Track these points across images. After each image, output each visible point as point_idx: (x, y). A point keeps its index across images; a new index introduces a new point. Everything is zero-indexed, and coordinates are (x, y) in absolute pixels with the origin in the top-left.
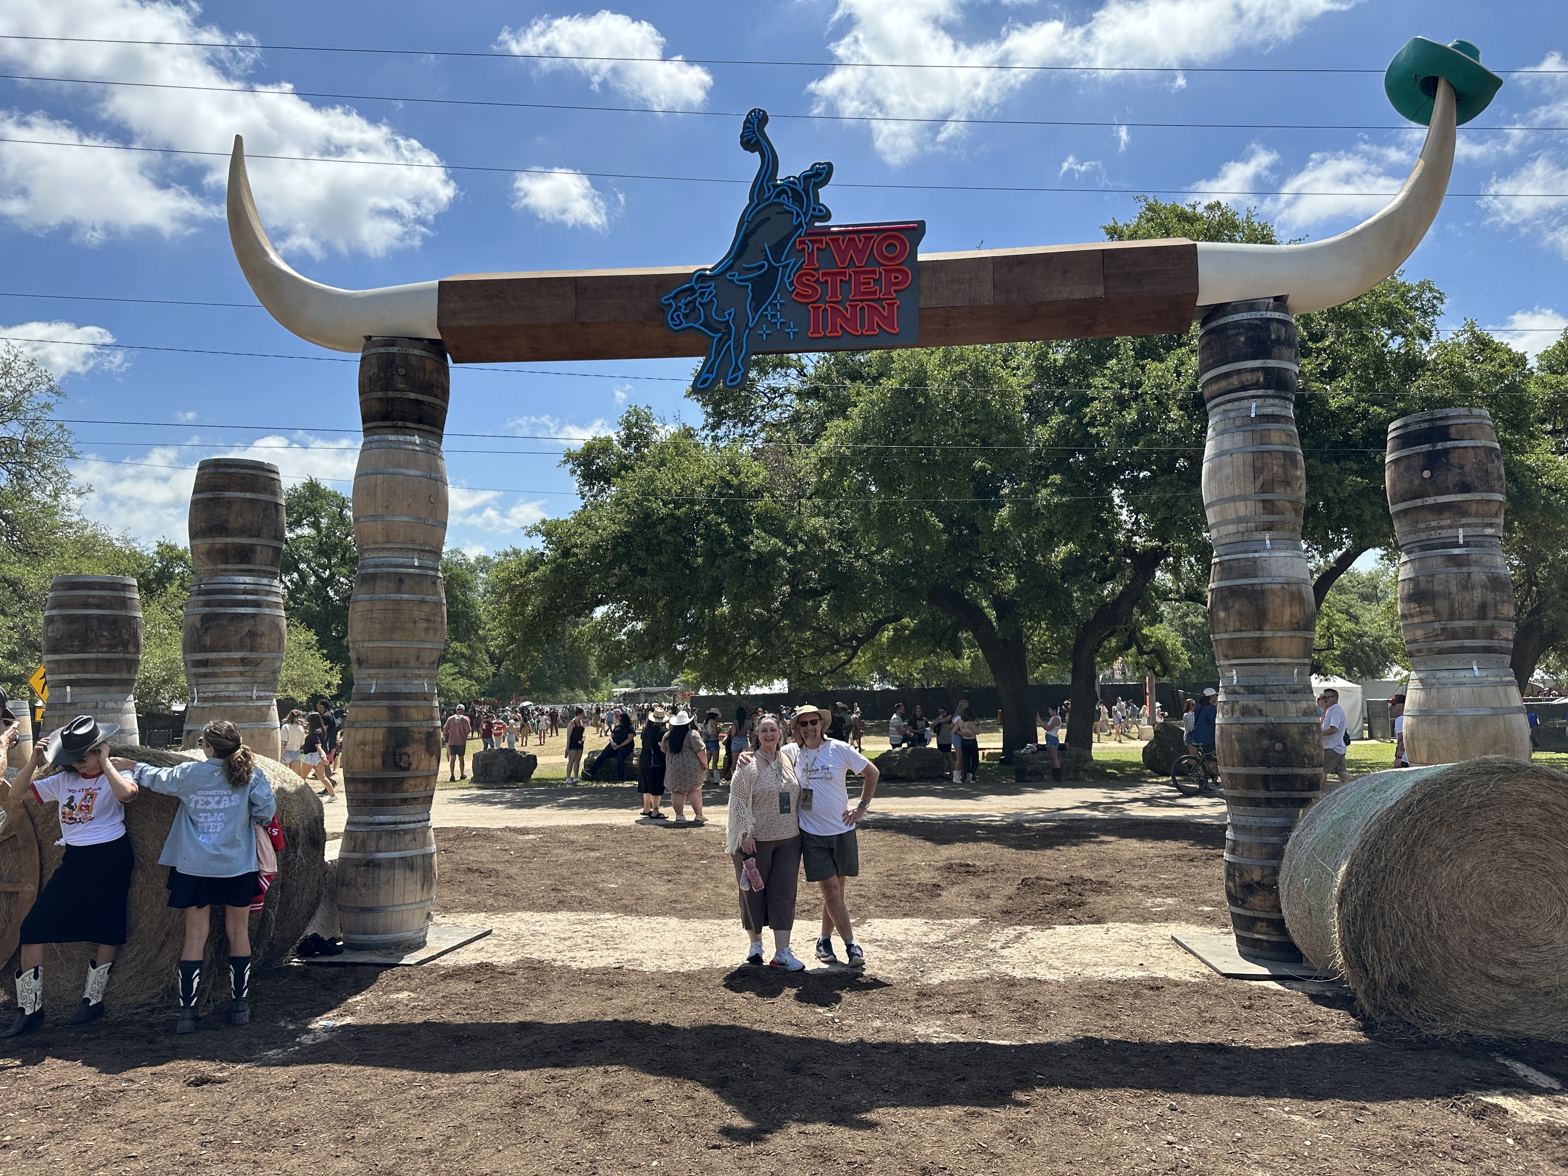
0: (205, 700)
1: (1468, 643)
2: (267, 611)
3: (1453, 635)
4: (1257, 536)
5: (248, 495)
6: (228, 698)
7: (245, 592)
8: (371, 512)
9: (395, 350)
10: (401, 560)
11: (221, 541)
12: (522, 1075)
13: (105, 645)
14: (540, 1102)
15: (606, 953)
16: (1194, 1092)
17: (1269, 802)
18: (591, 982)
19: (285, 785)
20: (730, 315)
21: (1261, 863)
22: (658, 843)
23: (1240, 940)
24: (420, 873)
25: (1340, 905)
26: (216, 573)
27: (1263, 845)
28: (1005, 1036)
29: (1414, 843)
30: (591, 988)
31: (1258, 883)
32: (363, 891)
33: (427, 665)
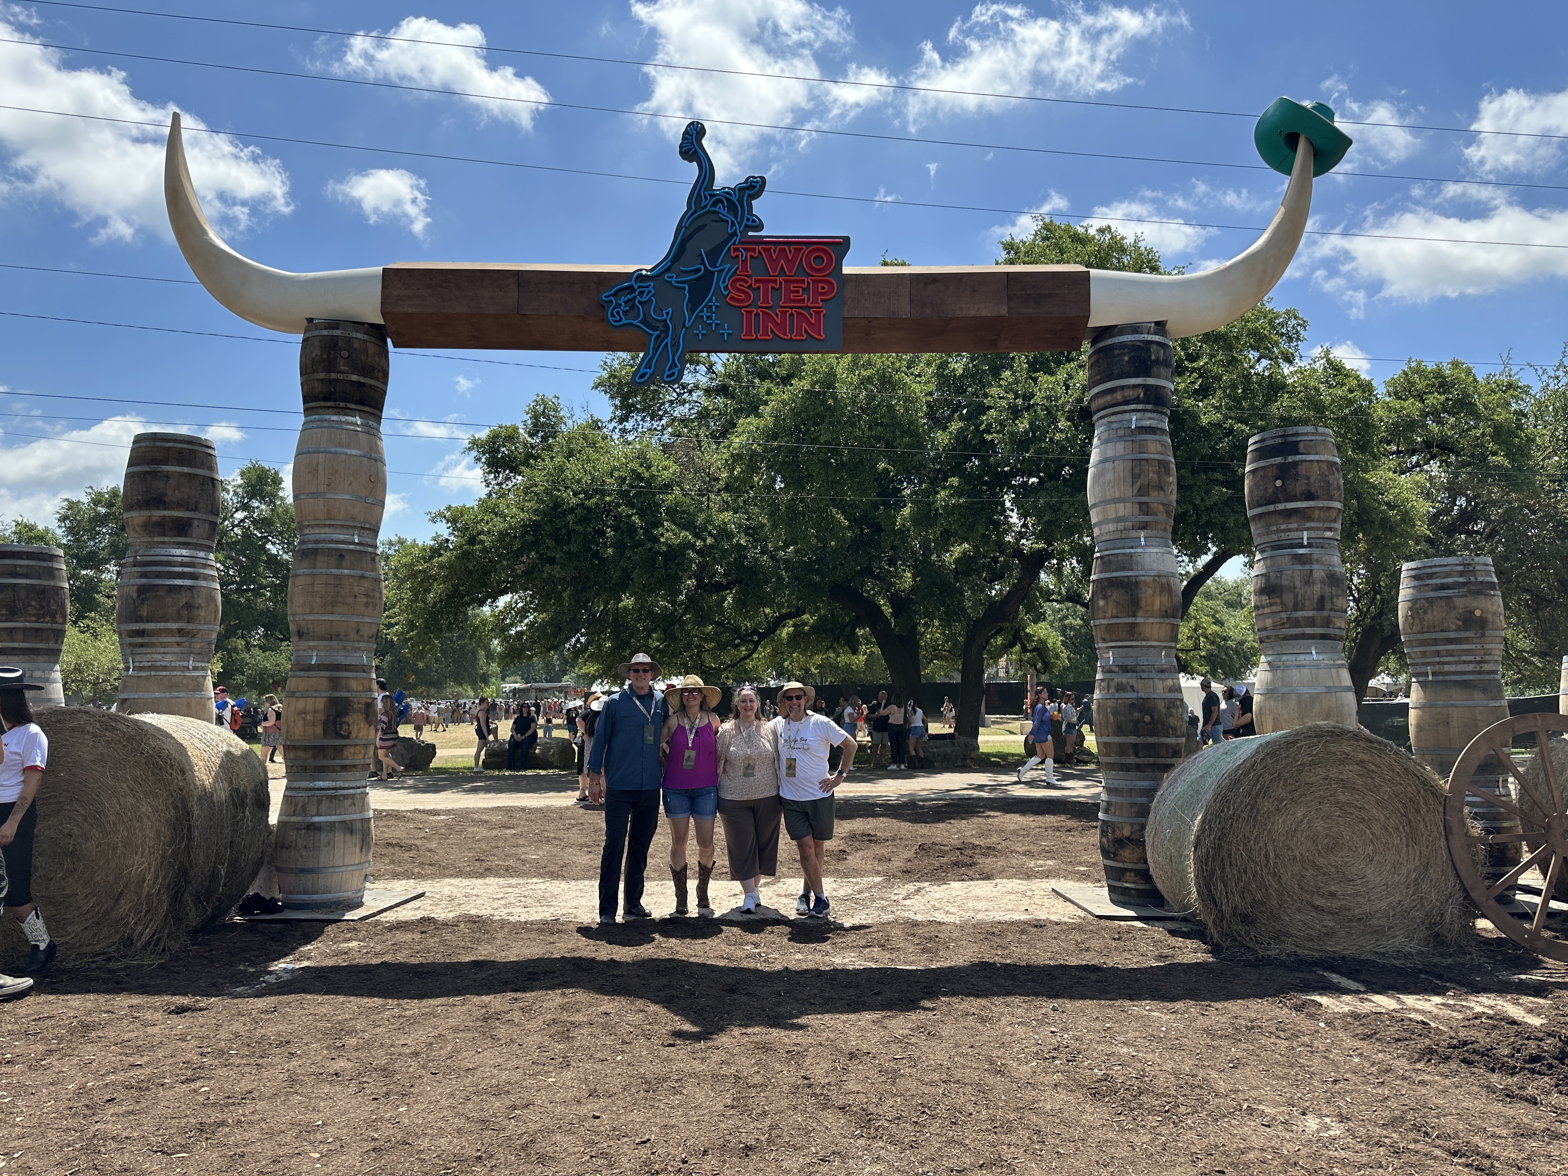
0: (141, 669)
1: (1309, 631)
2: (203, 583)
3: (1297, 623)
4: (1134, 534)
5: (186, 470)
6: (165, 668)
7: (182, 564)
8: (313, 489)
9: (338, 333)
10: (342, 537)
11: (158, 514)
12: (486, 999)
13: (34, 615)
14: (508, 1017)
15: (540, 909)
16: (1072, 998)
17: (1138, 767)
18: (532, 930)
19: (232, 749)
20: (667, 314)
21: (1131, 821)
22: (572, 822)
23: (1112, 889)
24: (358, 838)
25: (1196, 849)
26: (153, 545)
27: (1132, 805)
28: (912, 963)
29: (1257, 794)
30: (533, 935)
31: (1128, 838)
32: (304, 853)
33: (366, 639)
